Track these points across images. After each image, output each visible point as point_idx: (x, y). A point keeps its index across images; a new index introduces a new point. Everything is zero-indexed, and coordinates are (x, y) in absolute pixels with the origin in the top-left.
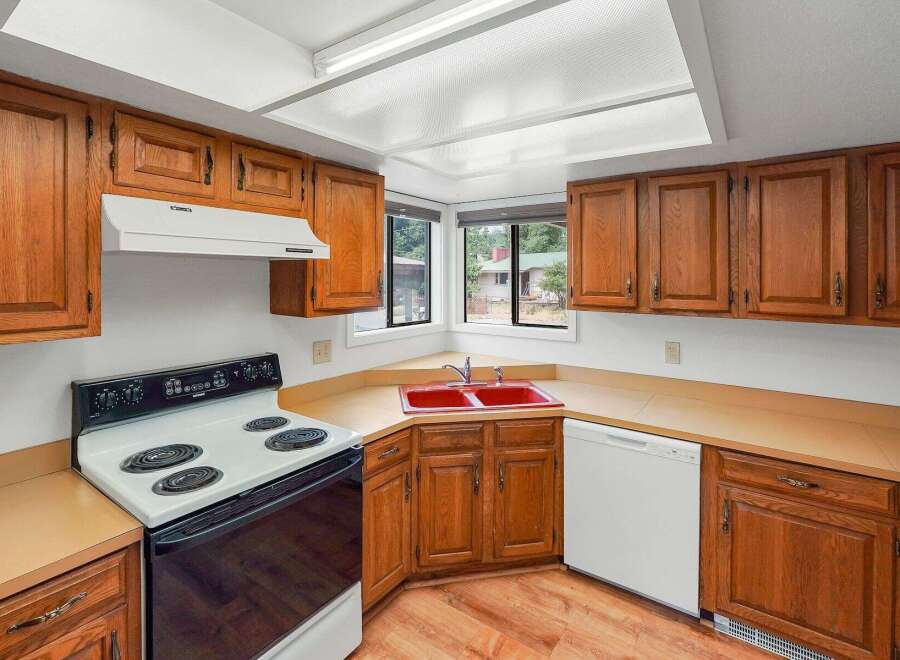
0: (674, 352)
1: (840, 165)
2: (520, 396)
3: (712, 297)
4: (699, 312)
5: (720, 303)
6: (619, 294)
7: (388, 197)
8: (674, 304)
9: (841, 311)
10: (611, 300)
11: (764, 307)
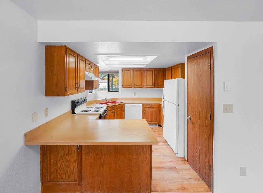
0: (135, 94)
1: (154, 70)
2: (114, 102)
3: (141, 86)
4: (140, 88)
5: (142, 86)
6: (130, 86)
7: (100, 70)
8: (137, 87)
9: (154, 87)
10: (129, 86)
11: (147, 87)
